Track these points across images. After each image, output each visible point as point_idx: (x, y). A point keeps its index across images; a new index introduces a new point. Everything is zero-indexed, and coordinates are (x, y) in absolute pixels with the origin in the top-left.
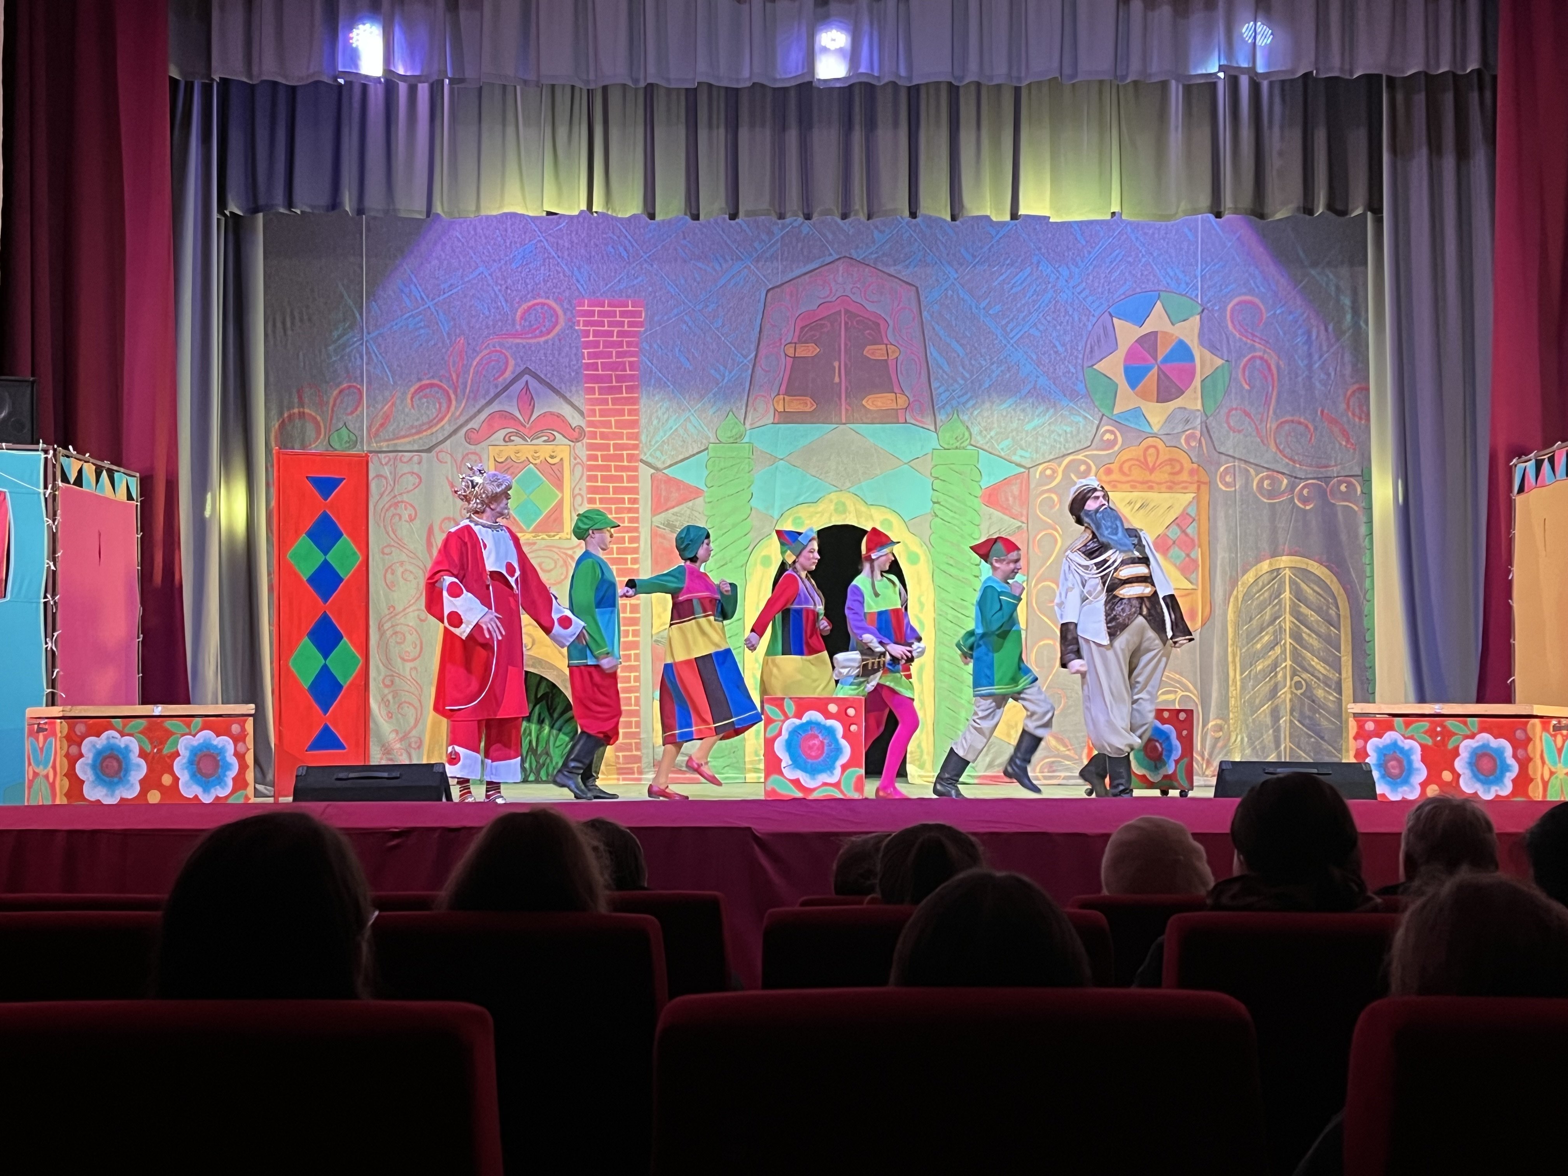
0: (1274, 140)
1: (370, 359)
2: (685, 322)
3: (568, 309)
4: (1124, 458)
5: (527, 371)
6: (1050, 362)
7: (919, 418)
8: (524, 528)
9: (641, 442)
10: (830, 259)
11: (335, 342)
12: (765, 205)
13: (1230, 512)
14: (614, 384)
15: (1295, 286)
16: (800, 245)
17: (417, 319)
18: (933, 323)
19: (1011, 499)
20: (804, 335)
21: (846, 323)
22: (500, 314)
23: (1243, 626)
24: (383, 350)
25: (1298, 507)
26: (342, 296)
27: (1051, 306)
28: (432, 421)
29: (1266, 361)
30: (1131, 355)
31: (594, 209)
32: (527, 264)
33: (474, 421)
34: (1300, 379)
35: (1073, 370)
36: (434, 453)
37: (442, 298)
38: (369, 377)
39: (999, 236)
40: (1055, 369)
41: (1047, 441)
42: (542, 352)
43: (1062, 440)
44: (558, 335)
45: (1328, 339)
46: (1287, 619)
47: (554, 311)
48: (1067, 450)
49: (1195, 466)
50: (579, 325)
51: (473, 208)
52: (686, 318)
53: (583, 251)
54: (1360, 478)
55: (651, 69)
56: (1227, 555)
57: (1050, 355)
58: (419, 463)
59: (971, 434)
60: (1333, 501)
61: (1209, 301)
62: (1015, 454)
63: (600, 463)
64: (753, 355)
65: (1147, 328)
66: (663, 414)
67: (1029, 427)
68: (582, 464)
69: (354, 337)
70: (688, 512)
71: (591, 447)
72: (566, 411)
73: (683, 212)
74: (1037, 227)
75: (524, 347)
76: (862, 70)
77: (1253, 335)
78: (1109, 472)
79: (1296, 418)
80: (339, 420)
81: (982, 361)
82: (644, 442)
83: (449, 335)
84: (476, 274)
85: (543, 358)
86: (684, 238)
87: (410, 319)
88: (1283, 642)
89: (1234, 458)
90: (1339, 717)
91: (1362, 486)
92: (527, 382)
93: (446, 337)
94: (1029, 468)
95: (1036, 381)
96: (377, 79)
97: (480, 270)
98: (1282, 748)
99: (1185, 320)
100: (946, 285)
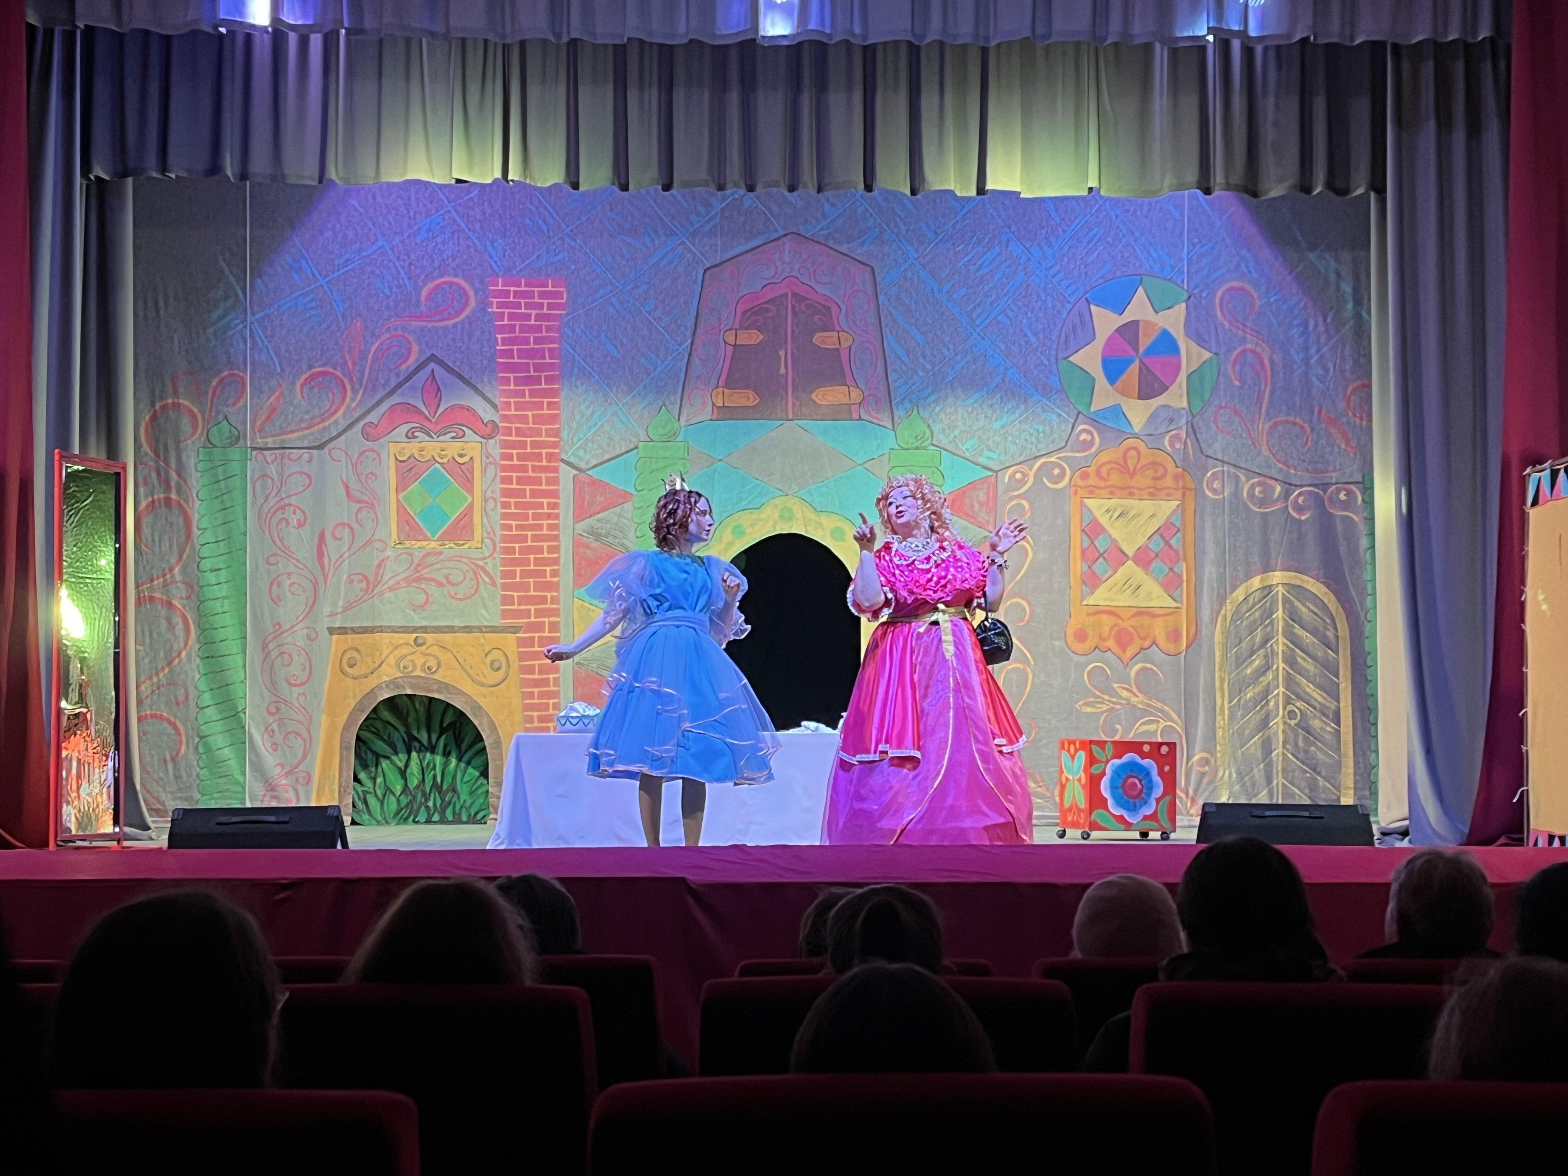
0: (1268, 107)
1: (254, 343)
2: (612, 304)
3: (479, 289)
4: (1103, 460)
5: (433, 358)
6: (1020, 353)
7: (874, 414)
8: (429, 535)
9: (562, 439)
10: (776, 235)
11: (215, 323)
12: (703, 174)
13: (1219, 521)
14: (532, 373)
15: (1291, 272)
16: (742, 219)
17: (308, 299)
18: (891, 309)
19: (977, 506)
20: (747, 320)
21: (793, 307)
22: (402, 294)
23: (1232, 648)
24: (269, 333)
25: (1292, 517)
26: (222, 272)
27: (1022, 290)
28: (323, 414)
29: (1259, 355)
30: (1110, 345)
31: (510, 177)
32: (433, 238)
33: (372, 414)
34: (1296, 374)
35: (1046, 363)
36: (326, 450)
37: (336, 274)
38: (252, 364)
39: (965, 211)
40: (1026, 361)
41: (1017, 442)
42: (450, 337)
43: (1034, 439)
44: (468, 317)
45: (1327, 331)
46: (1280, 642)
47: (465, 291)
48: (1039, 451)
49: (1180, 470)
50: (492, 308)
51: (370, 173)
52: (614, 300)
53: (497, 224)
54: (1361, 485)
55: (576, 23)
56: (1214, 570)
57: (1020, 345)
58: (310, 461)
59: (932, 432)
60: (1331, 511)
61: (1197, 287)
62: (981, 455)
63: (515, 462)
64: (689, 341)
65: (1129, 316)
66: (587, 408)
67: (996, 425)
69: (237, 318)
70: (615, 519)
71: (506, 444)
72: (478, 404)
73: (610, 181)
74: (1007, 203)
75: (429, 331)
76: (812, 26)
77: (1245, 326)
78: (1085, 476)
79: (1291, 419)
80: (218, 412)
81: (946, 352)
82: (565, 438)
83: (344, 317)
84: (375, 247)
85: (451, 343)
86: (612, 210)
87: (300, 298)
88: (1275, 667)
89: (1223, 461)
90: (1338, 750)
91: (1363, 494)
92: (433, 371)
93: (341, 319)
94: (997, 472)
95: (1005, 374)
96: (264, 29)
97: (380, 243)
98: (1275, 783)
99: (1169, 308)
100: (905, 266)
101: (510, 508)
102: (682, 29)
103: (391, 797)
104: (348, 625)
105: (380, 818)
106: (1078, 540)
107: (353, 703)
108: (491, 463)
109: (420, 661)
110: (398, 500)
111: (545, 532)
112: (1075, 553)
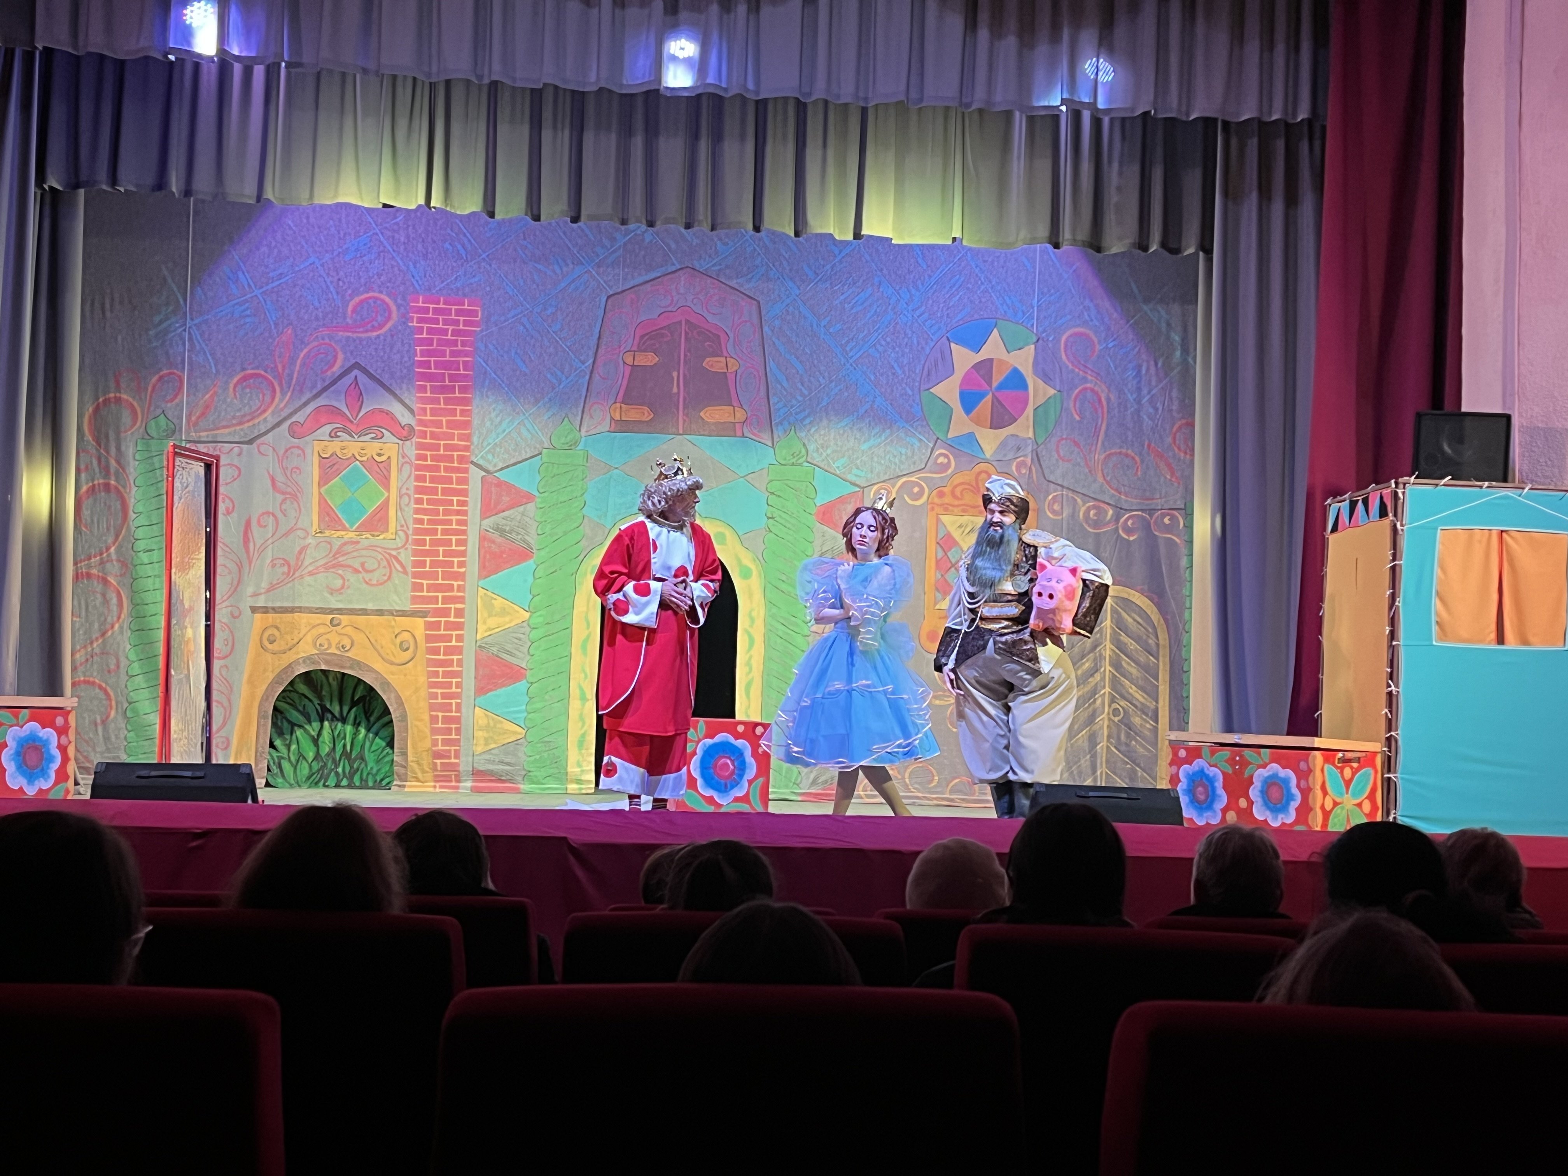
0: (1113, 176)
1: (192, 345)
2: (523, 325)
3: (401, 305)
4: (958, 481)
5: (356, 366)
6: (887, 383)
7: (755, 431)
8: (347, 526)
9: (472, 443)
10: (674, 269)
11: (157, 326)
12: (608, 209)
14: (447, 383)
15: (1128, 322)
16: (642, 253)
17: (243, 307)
18: (774, 339)
20: (644, 344)
21: (686, 333)
22: (330, 306)
24: (206, 336)
25: (1122, 537)
26: (165, 279)
27: (891, 327)
28: (254, 412)
29: (1097, 394)
30: (967, 380)
31: (432, 205)
32: (361, 257)
33: (299, 414)
34: (1129, 412)
35: (910, 393)
36: (255, 445)
37: (270, 286)
38: (190, 364)
39: (843, 254)
40: (892, 391)
41: (882, 462)
42: (373, 347)
43: (897, 461)
44: (390, 330)
45: (1157, 374)
46: (1108, 647)
47: (387, 305)
48: (901, 471)
50: (412, 322)
51: (306, 195)
52: (524, 320)
53: (420, 247)
54: (1183, 511)
55: (497, 67)
57: (888, 376)
58: (240, 454)
59: (807, 451)
60: (1156, 533)
61: (1044, 331)
62: (849, 473)
63: (429, 463)
64: (591, 361)
65: (983, 355)
66: (497, 416)
67: (865, 447)
68: (410, 463)
69: (177, 322)
70: (519, 518)
71: (420, 446)
72: (397, 409)
73: (524, 212)
74: (880, 248)
75: (354, 341)
76: (710, 80)
77: (1085, 366)
78: (941, 495)
79: (1124, 451)
80: (157, 407)
81: (821, 379)
82: (476, 443)
83: (276, 325)
84: (307, 264)
85: (374, 353)
86: (525, 239)
87: (236, 307)
88: (1102, 669)
89: (1062, 486)
90: (1155, 744)
91: (1185, 519)
92: (356, 377)
93: (273, 327)
94: (864, 488)
95: (874, 402)
96: (210, 59)
97: (311, 261)
98: (1099, 773)
99: (1020, 349)
100: (788, 301)
101: (423, 504)
102: (593, 77)
103: (304, 762)
104: (270, 605)
105: (292, 782)
106: (933, 551)
107: (270, 676)
108: (406, 462)
109: (335, 639)
110: (320, 493)
111: (454, 526)
112: (931, 563)
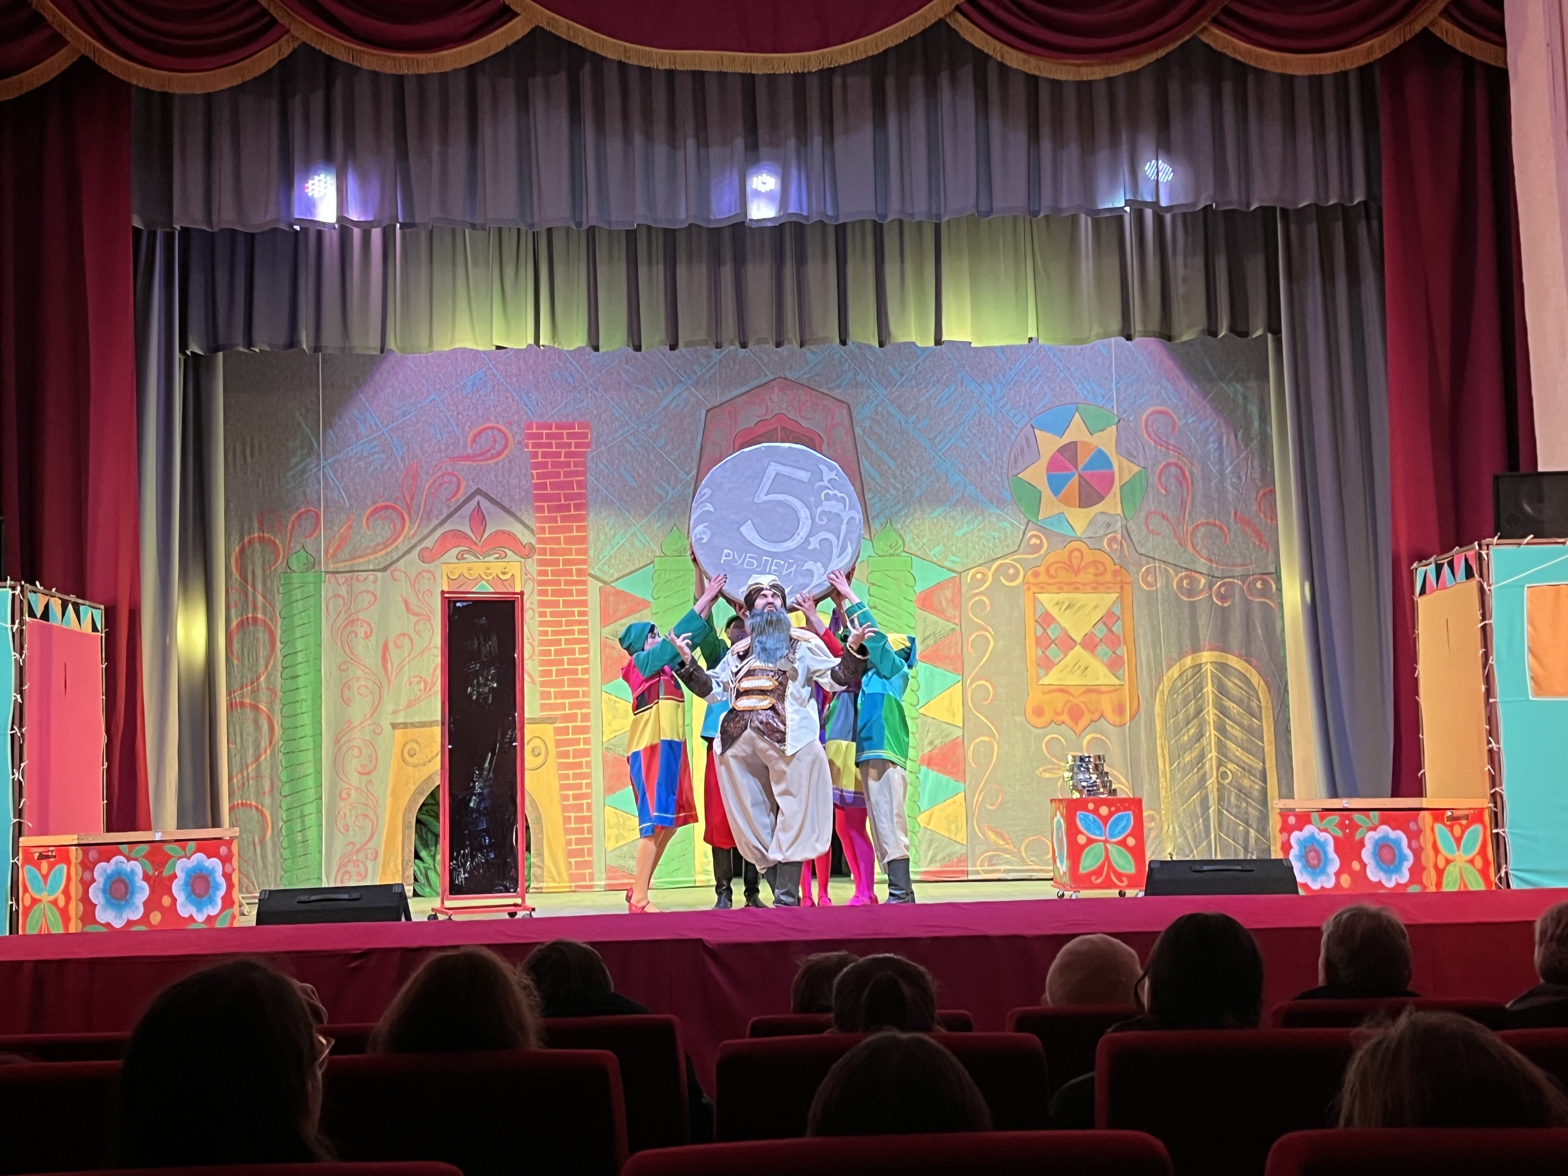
0: (1178, 267)
1: (327, 483)
2: (630, 443)
3: (516, 433)
4: (1051, 560)
5: (478, 492)
6: (977, 472)
9: (589, 556)
10: (766, 380)
11: (293, 468)
12: (703, 335)
13: (1154, 609)
14: (563, 502)
15: (1205, 397)
16: (737, 367)
17: (371, 445)
18: (865, 438)
19: (944, 604)
22: (451, 438)
23: (1170, 720)
24: (339, 475)
25: (1217, 604)
26: (299, 424)
27: (976, 419)
28: (386, 542)
29: (1181, 469)
30: (1054, 465)
31: (541, 343)
32: (477, 391)
33: (427, 540)
34: (1213, 483)
35: (999, 480)
36: (388, 572)
37: (395, 424)
38: (326, 501)
39: (925, 358)
40: (982, 479)
41: (977, 547)
42: (493, 473)
43: (991, 545)
44: (507, 456)
45: (1238, 446)
46: (1211, 712)
47: (504, 434)
48: (996, 554)
50: (528, 447)
51: (425, 343)
52: (631, 439)
53: (531, 377)
54: (1273, 576)
55: (593, 213)
56: (1150, 652)
57: (977, 465)
58: (375, 581)
59: (904, 541)
60: (1250, 598)
61: (1125, 412)
62: (946, 558)
63: (550, 578)
64: (695, 472)
65: (1067, 438)
66: (610, 530)
67: (958, 534)
68: (533, 580)
69: (312, 463)
71: (541, 563)
72: (518, 530)
73: (626, 344)
74: (960, 346)
75: (476, 469)
76: (791, 210)
77: (1167, 443)
78: (1036, 575)
79: (1212, 521)
80: (297, 543)
81: (912, 472)
82: (592, 557)
83: (403, 459)
84: (428, 400)
85: (494, 479)
86: (627, 363)
87: (365, 445)
88: (1207, 734)
89: (1154, 559)
90: (1263, 804)
91: (1276, 584)
92: (478, 502)
93: (400, 461)
94: (960, 573)
95: (964, 490)
96: (331, 225)
97: (431, 398)
99: (1102, 431)
100: (876, 402)
101: (546, 617)
102: (682, 215)
104: (409, 721)
106: (1033, 630)
107: (413, 788)
108: (529, 579)
111: (577, 636)
112: (1031, 641)
